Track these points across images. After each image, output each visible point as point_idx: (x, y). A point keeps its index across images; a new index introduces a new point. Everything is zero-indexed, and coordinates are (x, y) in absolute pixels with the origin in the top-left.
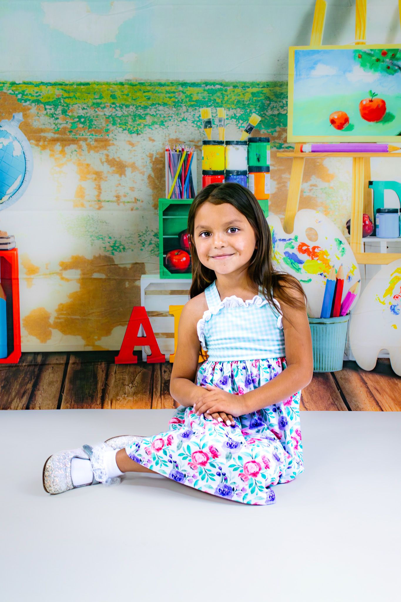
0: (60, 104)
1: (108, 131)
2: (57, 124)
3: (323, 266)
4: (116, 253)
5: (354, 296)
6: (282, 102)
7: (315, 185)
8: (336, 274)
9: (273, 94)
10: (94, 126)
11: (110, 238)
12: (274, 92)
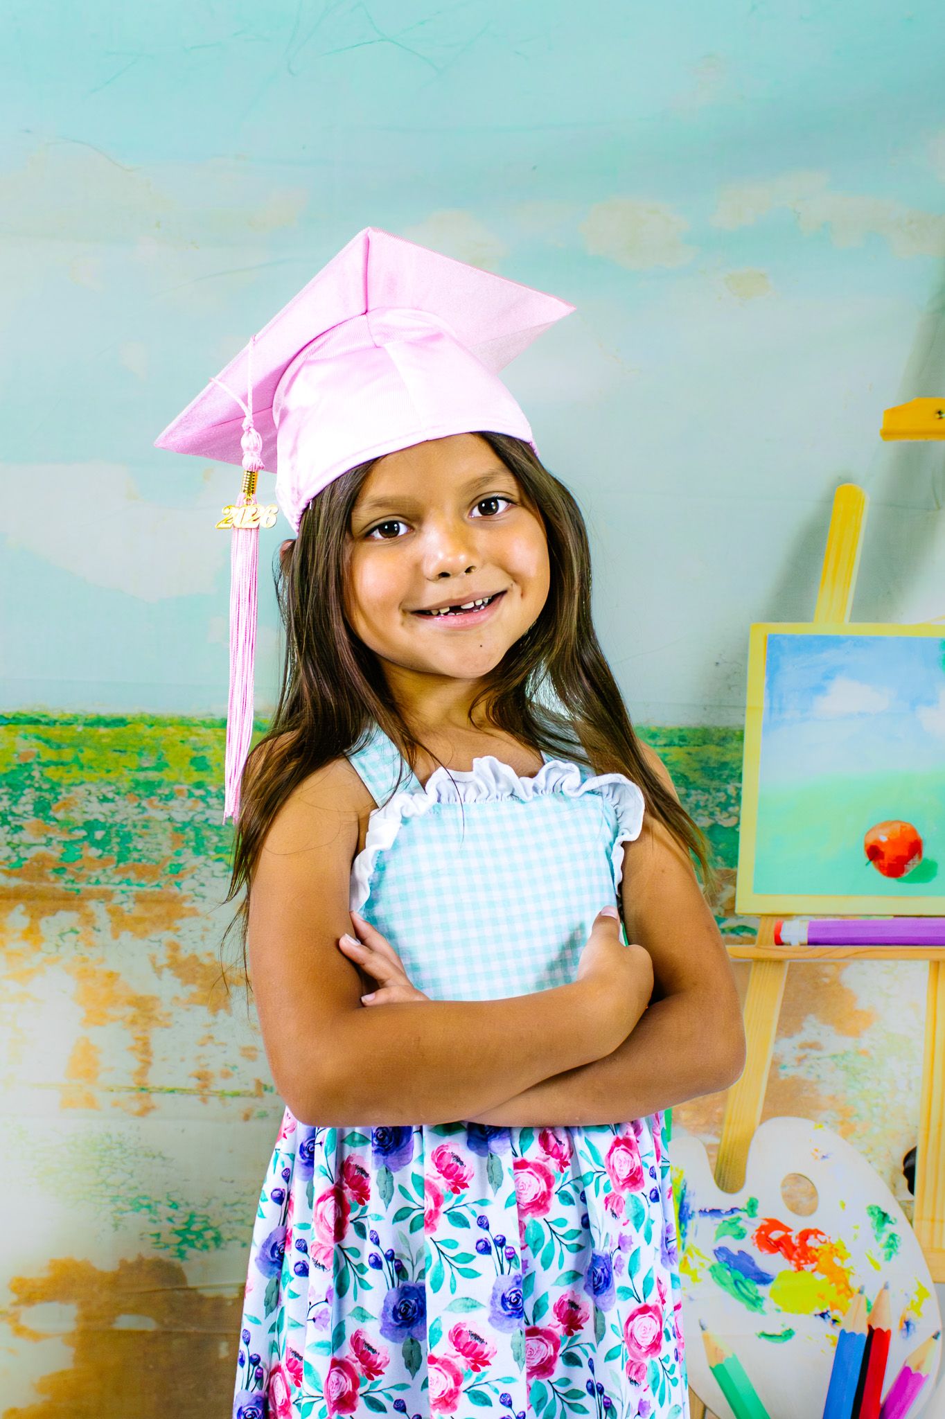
0: (28, 782)
1: (178, 872)
2: (19, 846)
3: (831, 1292)
4: (191, 1252)
5: (919, 1380)
6: (725, 791)
7: (814, 1046)
8: (867, 1314)
9: (696, 765)
10: (136, 855)
11: (175, 1206)
12: (701, 761)
